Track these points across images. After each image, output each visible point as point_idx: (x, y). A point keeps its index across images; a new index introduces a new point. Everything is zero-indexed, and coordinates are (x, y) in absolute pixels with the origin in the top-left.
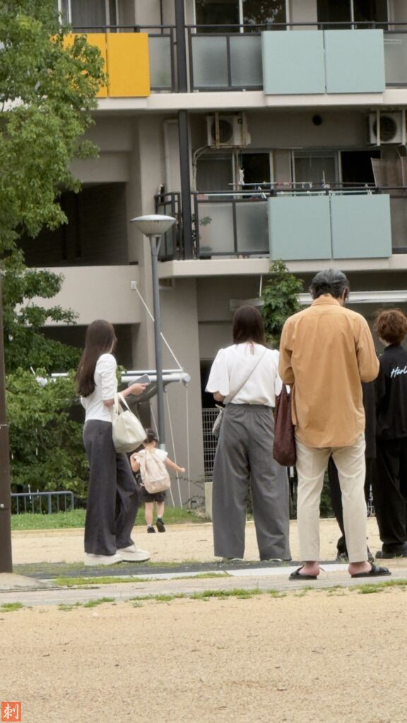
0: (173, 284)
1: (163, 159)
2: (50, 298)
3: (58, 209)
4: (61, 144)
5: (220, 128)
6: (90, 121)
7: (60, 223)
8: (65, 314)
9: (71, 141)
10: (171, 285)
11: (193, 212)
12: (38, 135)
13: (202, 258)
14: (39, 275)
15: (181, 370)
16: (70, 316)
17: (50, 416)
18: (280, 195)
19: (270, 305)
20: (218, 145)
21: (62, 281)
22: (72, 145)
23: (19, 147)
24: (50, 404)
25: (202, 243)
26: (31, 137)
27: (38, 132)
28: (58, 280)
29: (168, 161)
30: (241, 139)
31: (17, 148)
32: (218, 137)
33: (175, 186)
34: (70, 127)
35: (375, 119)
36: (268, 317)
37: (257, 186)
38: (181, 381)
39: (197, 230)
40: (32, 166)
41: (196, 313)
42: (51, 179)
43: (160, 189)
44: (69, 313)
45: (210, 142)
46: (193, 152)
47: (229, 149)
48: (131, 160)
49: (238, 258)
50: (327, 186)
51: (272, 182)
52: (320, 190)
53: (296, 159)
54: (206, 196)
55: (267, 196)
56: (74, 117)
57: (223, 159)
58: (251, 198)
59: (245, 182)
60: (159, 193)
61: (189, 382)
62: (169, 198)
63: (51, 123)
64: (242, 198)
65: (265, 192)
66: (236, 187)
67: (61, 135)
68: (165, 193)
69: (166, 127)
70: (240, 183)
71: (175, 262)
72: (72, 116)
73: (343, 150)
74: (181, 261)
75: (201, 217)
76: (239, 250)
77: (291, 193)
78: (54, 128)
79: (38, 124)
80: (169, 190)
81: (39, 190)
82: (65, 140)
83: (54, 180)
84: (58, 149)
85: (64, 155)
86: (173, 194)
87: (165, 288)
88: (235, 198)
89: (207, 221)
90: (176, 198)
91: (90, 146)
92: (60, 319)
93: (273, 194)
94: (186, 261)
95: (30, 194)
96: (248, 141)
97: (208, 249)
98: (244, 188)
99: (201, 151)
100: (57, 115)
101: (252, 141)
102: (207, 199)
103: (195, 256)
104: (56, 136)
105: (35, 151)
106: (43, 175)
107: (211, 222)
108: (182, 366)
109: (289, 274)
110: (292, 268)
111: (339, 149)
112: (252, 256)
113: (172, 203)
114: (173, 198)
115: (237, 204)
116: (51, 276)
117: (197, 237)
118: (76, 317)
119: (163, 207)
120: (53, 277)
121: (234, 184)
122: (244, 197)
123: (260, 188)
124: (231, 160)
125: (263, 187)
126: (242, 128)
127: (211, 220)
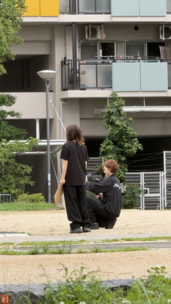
0: (69, 101)
1: (65, 44)
2: (10, 106)
3: (2, 67)
4: (4, 38)
5: (91, 31)
6: (19, 27)
7: (3, 73)
8: (16, 114)
9: (9, 36)
10: (67, 101)
11: (78, 69)
13: (81, 89)
14: (6, 96)
16: (18, 115)
17: (6, 160)
18: (117, 62)
20: (90, 39)
21: (16, 99)
22: (9, 38)
24: (6, 155)
25: (81, 82)
28: (14, 98)
29: (67, 45)
30: (101, 36)
32: (90, 35)
33: (70, 57)
34: (8, 30)
35: (162, 28)
36: (109, 117)
37: (108, 58)
39: (79, 77)
41: (79, 114)
43: (64, 58)
44: (18, 113)
45: (87, 37)
46: (79, 41)
47: (95, 40)
48: (51, 44)
49: (99, 90)
50: (140, 58)
51: (115, 56)
52: (136, 60)
53: (126, 46)
54: (85, 62)
55: (112, 62)
57: (93, 45)
58: (105, 63)
59: (103, 56)
60: (63, 60)
62: (67, 62)
64: (101, 63)
65: (111, 60)
66: (99, 58)
67: (4, 33)
68: (66, 60)
69: (67, 29)
70: (100, 56)
71: (69, 91)
72: (10, 25)
73: (148, 42)
74: (72, 91)
75: (81, 71)
76: (99, 86)
77: (124, 61)
80: (68, 58)
82: (6, 36)
83: (1, 53)
84: (2, 40)
85: (5, 43)
86: (69, 61)
87: (64, 103)
88: (98, 63)
89: (84, 73)
91: (20, 39)
92: (14, 116)
93: (114, 61)
94: (74, 91)
96: (104, 37)
97: (84, 85)
98: (103, 58)
99: (82, 41)
101: (106, 37)
102: (85, 63)
103: (78, 89)
107: (86, 73)
109: (119, 98)
111: (146, 41)
112: (105, 89)
113: (68, 64)
115: (98, 66)
116: (11, 97)
117: (79, 80)
118: (21, 115)
119: (64, 66)
121: (98, 56)
122: (103, 62)
124: (97, 46)
125: (110, 58)
126: (101, 31)
127: (86, 72)
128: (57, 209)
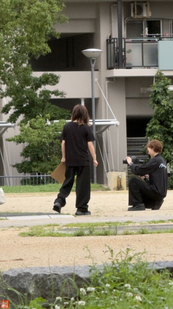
0: (114, 80)
1: (111, 22)
2: (54, 86)
3: (47, 46)
4: (49, 16)
5: (137, 9)
6: (64, 6)
7: (47, 52)
8: (60, 93)
9: (54, 14)
10: (113, 80)
11: (123, 47)
12: (38, 11)
13: (127, 68)
14: (49, 75)
15: (116, 120)
16: (63, 94)
17: (50, 141)
18: (163, 40)
19: (155, 91)
20: (136, 16)
22: (54, 16)
23: (29, 17)
24: (51, 135)
25: (127, 61)
26: (35, 12)
27: (38, 10)
28: (57, 78)
29: (113, 23)
30: (147, 14)
31: (28, 17)
32: (136, 13)
33: (115, 35)
34: (53, 8)
36: (155, 96)
37: (154, 36)
38: (115, 125)
39: (125, 56)
40: (35, 25)
41: (125, 93)
42: (44, 32)
43: (109, 36)
44: (62, 92)
45: (132, 15)
46: (125, 19)
47: (141, 18)
48: (96, 22)
49: (145, 69)
51: (161, 34)
54: (130, 40)
55: (158, 40)
56: (56, 3)
57: (139, 23)
58: (151, 41)
59: (149, 34)
60: (109, 38)
61: (119, 125)
62: (113, 41)
63: (44, 6)
64: (147, 41)
65: (157, 38)
66: (145, 36)
67: (49, 11)
68: (111, 38)
69: (112, 7)
70: (146, 34)
71: (115, 70)
72: (55, 2)
74: (117, 70)
75: (127, 49)
76: (145, 65)
77: (170, 39)
78: (45, 9)
79: (38, 6)
80: (113, 37)
81: (38, 37)
82: (51, 14)
83: (46, 32)
84: (47, 18)
85: (50, 21)
86: (114, 39)
87: (110, 82)
88: (144, 41)
89: (130, 51)
90: (116, 40)
91: (64, 17)
92: (58, 96)
93: (160, 39)
94: (120, 70)
95: (34, 39)
96: (150, 15)
97: (130, 64)
98: (149, 36)
99: (128, 19)
100: (48, 2)
101: (152, 15)
102: (131, 41)
103: (124, 67)
104: (47, 12)
105: (36, 19)
106: (40, 30)
107: (132, 52)
108: (116, 118)
109: (164, 76)
110: (166, 74)
112: (151, 68)
113: (114, 43)
114: (114, 41)
115: (144, 44)
116: (54, 76)
117: (125, 59)
118: (66, 94)
119: (110, 45)
120: (55, 76)
121: (144, 34)
122: (149, 40)
123: (155, 37)
124: (142, 24)
125: (156, 36)
126: (147, 9)
128: (102, 190)
